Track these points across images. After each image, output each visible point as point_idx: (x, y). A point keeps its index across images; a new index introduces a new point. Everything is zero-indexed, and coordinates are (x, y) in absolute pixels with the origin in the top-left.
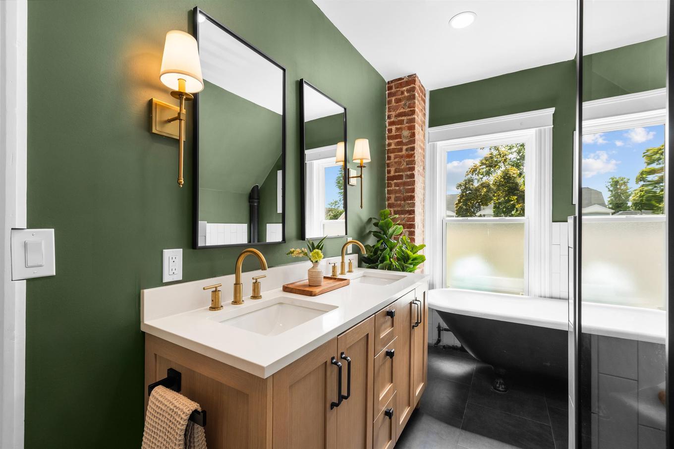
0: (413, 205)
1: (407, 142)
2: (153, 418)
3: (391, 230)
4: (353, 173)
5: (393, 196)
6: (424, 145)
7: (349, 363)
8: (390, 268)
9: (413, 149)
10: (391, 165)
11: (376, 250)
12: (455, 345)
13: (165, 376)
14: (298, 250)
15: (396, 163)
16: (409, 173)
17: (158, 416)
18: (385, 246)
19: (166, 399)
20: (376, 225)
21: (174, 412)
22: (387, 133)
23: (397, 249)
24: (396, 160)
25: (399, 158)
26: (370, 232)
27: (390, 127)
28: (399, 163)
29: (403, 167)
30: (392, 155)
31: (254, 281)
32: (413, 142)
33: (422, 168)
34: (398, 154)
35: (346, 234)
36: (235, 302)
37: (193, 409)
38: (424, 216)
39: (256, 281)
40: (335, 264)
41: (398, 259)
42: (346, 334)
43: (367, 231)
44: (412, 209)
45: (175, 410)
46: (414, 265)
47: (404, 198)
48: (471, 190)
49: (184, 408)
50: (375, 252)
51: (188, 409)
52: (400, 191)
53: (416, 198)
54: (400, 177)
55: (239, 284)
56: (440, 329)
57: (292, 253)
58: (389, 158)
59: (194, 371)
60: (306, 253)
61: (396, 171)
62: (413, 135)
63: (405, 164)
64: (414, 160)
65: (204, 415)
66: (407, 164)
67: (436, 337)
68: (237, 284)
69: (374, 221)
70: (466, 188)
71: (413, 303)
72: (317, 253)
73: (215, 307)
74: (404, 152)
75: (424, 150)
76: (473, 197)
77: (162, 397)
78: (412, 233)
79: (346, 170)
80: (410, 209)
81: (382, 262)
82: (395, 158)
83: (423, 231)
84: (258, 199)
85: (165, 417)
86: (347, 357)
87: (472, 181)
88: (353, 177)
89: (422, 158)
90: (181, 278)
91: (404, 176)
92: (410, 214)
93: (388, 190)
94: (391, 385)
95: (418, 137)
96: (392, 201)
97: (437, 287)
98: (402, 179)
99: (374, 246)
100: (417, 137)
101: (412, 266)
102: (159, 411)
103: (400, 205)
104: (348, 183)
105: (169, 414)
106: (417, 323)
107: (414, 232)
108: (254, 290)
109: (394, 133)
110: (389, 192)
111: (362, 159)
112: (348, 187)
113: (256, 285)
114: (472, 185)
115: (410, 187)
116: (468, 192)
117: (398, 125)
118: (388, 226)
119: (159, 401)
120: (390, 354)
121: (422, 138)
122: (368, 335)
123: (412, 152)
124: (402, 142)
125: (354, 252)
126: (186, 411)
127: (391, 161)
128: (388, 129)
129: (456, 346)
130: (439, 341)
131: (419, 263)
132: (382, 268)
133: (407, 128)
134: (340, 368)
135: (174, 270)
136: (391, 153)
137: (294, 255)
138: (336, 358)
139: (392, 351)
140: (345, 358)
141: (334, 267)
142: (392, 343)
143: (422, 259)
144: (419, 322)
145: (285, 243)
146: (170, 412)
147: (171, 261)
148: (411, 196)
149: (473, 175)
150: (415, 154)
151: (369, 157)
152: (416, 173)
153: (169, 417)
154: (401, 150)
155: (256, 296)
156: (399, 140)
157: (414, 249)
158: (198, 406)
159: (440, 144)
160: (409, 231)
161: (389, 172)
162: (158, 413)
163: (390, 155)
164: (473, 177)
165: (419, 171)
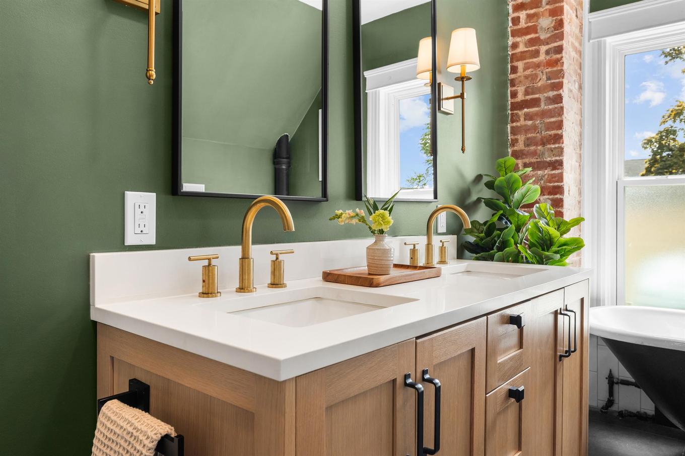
0: (561, 151)
1: (549, 38)
2: (101, 447)
3: (517, 195)
4: (448, 91)
5: (521, 138)
6: (580, 44)
7: (438, 390)
8: (517, 258)
9: (559, 50)
10: (517, 81)
11: (490, 229)
12: (643, 411)
13: (125, 389)
14: (350, 212)
15: (526, 77)
16: (551, 94)
17: (109, 443)
18: (506, 223)
19: (122, 418)
20: (490, 185)
21: (133, 438)
22: (510, 24)
23: (530, 225)
24: (528, 72)
25: (532, 68)
26: (479, 200)
27: (516, 15)
28: (534, 77)
29: (539, 84)
30: (520, 65)
31: (274, 258)
32: (561, 37)
33: (577, 86)
34: (531, 60)
35: (436, 197)
36: (242, 289)
37: (164, 434)
38: (580, 174)
39: (277, 258)
40: (414, 245)
41: (531, 246)
42: (432, 339)
43: (474, 197)
44: (558, 158)
45: (135, 434)
46: (562, 256)
47: (542, 139)
48: (671, 150)
49: (149, 431)
50: (489, 232)
51: (155, 432)
52: (534, 128)
53: (566, 139)
54: (535, 102)
55: (248, 258)
56: (612, 381)
57: (339, 217)
58: (514, 70)
59: (168, 380)
60: (363, 217)
61: (527, 93)
62: (560, 24)
63: (544, 77)
64: (562, 70)
65: (179, 440)
66: (548, 79)
67: (604, 395)
68: (245, 258)
69: (485, 179)
70: (661, 147)
71: (561, 314)
72: (383, 217)
73: (208, 292)
74: (542, 57)
75: (580, 53)
76: (676, 163)
77: (116, 415)
78: (558, 204)
79: (435, 87)
80: (554, 159)
81: (500, 249)
82: (525, 70)
83: (579, 202)
84: (287, 158)
85: (120, 446)
86: (433, 379)
87: (674, 132)
88: (447, 99)
89: (577, 68)
90: (153, 242)
91: (543, 99)
92: (554, 168)
93: (512, 128)
94: (519, 454)
95: (569, 28)
96: (520, 146)
97: (606, 303)
98: (539, 106)
99: (485, 223)
100: (567, 28)
101: (558, 256)
102: (111, 436)
103: (534, 153)
104: (439, 109)
105: (126, 441)
106: (568, 353)
107: (561, 200)
108: (274, 273)
109: (523, 24)
110: (514, 131)
111: (463, 64)
112: (439, 115)
113: (276, 267)
114: (674, 140)
115: (553, 120)
116: (664, 154)
117: (532, 9)
118: (511, 187)
119: (112, 421)
120: (516, 395)
121: (577, 31)
122: (473, 351)
123: (558, 56)
124: (538, 39)
125: (450, 232)
126: (151, 434)
127: (519, 74)
128: (513, 19)
129: (645, 413)
130: (610, 402)
131: (571, 252)
132: (502, 260)
133: (547, 14)
134: (420, 396)
135: (142, 226)
136: (518, 60)
137: (341, 222)
138: (413, 376)
139: (521, 389)
140: (430, 381)
141: (414, 252)
142: (520, 377)
143: (577, 245)
144: (572, 349)
145: (327, 200)
146: (128, 438)
147: (138, 211)
148: (556, 135)
149: (674, 121)
150: (564, 60)
151: (477, 59)
152: (565, 93)
153: (125, 445)
154: (536, 53)
155: (276, 282)
156: (533, 36)
157: (562, 226)
158: (172, 430)
159: (610, 41)
160: (552, 200)
161: (514, 95)
162: (110, 439)
163: (515, 64)
164: (674, 125)
165: (571, 91)
